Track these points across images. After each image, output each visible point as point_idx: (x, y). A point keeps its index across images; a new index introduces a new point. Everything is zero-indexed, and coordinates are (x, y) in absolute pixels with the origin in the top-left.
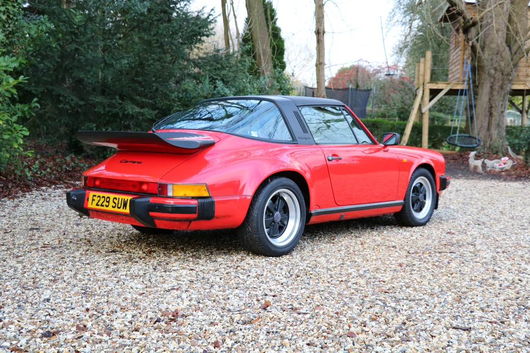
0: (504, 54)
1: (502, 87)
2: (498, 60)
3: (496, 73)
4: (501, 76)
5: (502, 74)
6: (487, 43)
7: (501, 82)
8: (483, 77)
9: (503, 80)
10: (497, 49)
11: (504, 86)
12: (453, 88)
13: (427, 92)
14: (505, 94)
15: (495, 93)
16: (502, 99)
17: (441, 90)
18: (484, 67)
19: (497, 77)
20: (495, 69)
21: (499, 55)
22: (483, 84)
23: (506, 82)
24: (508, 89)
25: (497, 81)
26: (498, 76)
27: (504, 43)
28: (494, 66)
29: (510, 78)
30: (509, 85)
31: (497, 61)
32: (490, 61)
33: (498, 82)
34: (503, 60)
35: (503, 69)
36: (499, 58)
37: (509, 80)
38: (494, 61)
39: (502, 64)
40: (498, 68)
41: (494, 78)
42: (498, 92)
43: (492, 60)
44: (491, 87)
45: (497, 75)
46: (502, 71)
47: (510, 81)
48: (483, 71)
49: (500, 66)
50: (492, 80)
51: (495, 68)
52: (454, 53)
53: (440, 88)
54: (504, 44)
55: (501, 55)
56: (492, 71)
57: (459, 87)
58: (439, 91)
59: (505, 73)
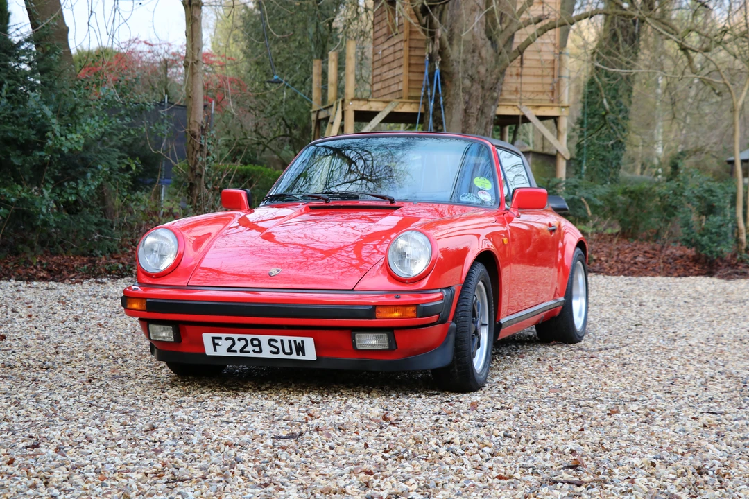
0: (484, 53)
1: (482, 111)
2: (475, 62)
3: (472, 85)
4: (480, 90)
5: (483, 88)
6: (456, 31)
7: (480, 103)
8: (452, 93)
9: (484, 98)
10: (473, 43)
11: (486, 110)
12: (395, 110)
13: (350, 117)
14: (487, 123)
15: (472, 121)
16: (483, 131)
17: (375, 114)
18: (453, 74)
19: (475, 93)
20: (472, 79)
21: (477, 54)
22: (452, 104)
23: (489, 102)
24: (492, 114)
25: (474, 99)
26: (476, 90)
27: (483, 32)
28: (470, 73)
29: (495, 94)
30: (493, 107)
31: (473, 64)
32: (461, 63)
33: (477, 101)
34: (482, 64)
35: (484, 79)
36: (476, 58)
37: (492, 98)
38: (469, 64)
39: (482, 70)
40: (476, 76)
41: (470, 95)
42: (477, 119)
43: (465, 61)
44: (465, 111)
45: (474, 88)
46: (483, 81)
47: (495, 101)
48: (451, 82)
49: (478, 72)
50: (467, 97)
51: (471, 76)
52: (386, 46)
53: (373, 109)
54: (484, 36)
55: (480, 54)
56: (467, 82)
57: (407, 108)
58: (372, 115)
59: (487, 86)
